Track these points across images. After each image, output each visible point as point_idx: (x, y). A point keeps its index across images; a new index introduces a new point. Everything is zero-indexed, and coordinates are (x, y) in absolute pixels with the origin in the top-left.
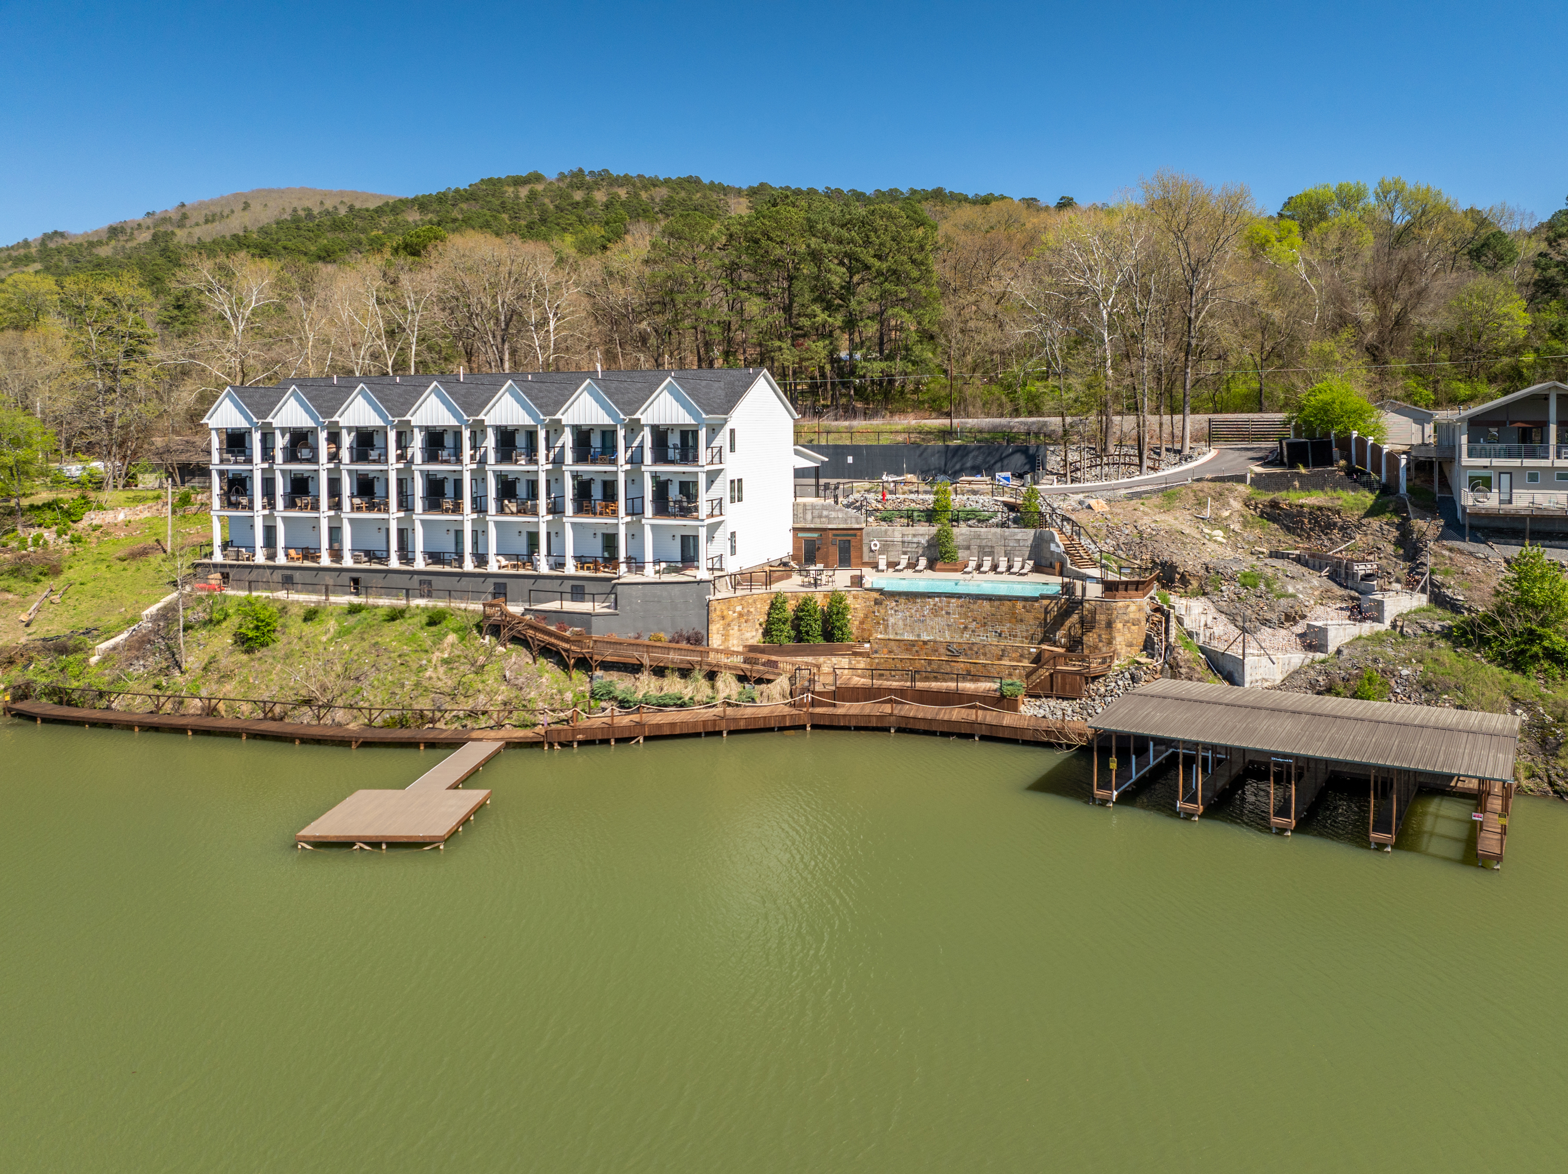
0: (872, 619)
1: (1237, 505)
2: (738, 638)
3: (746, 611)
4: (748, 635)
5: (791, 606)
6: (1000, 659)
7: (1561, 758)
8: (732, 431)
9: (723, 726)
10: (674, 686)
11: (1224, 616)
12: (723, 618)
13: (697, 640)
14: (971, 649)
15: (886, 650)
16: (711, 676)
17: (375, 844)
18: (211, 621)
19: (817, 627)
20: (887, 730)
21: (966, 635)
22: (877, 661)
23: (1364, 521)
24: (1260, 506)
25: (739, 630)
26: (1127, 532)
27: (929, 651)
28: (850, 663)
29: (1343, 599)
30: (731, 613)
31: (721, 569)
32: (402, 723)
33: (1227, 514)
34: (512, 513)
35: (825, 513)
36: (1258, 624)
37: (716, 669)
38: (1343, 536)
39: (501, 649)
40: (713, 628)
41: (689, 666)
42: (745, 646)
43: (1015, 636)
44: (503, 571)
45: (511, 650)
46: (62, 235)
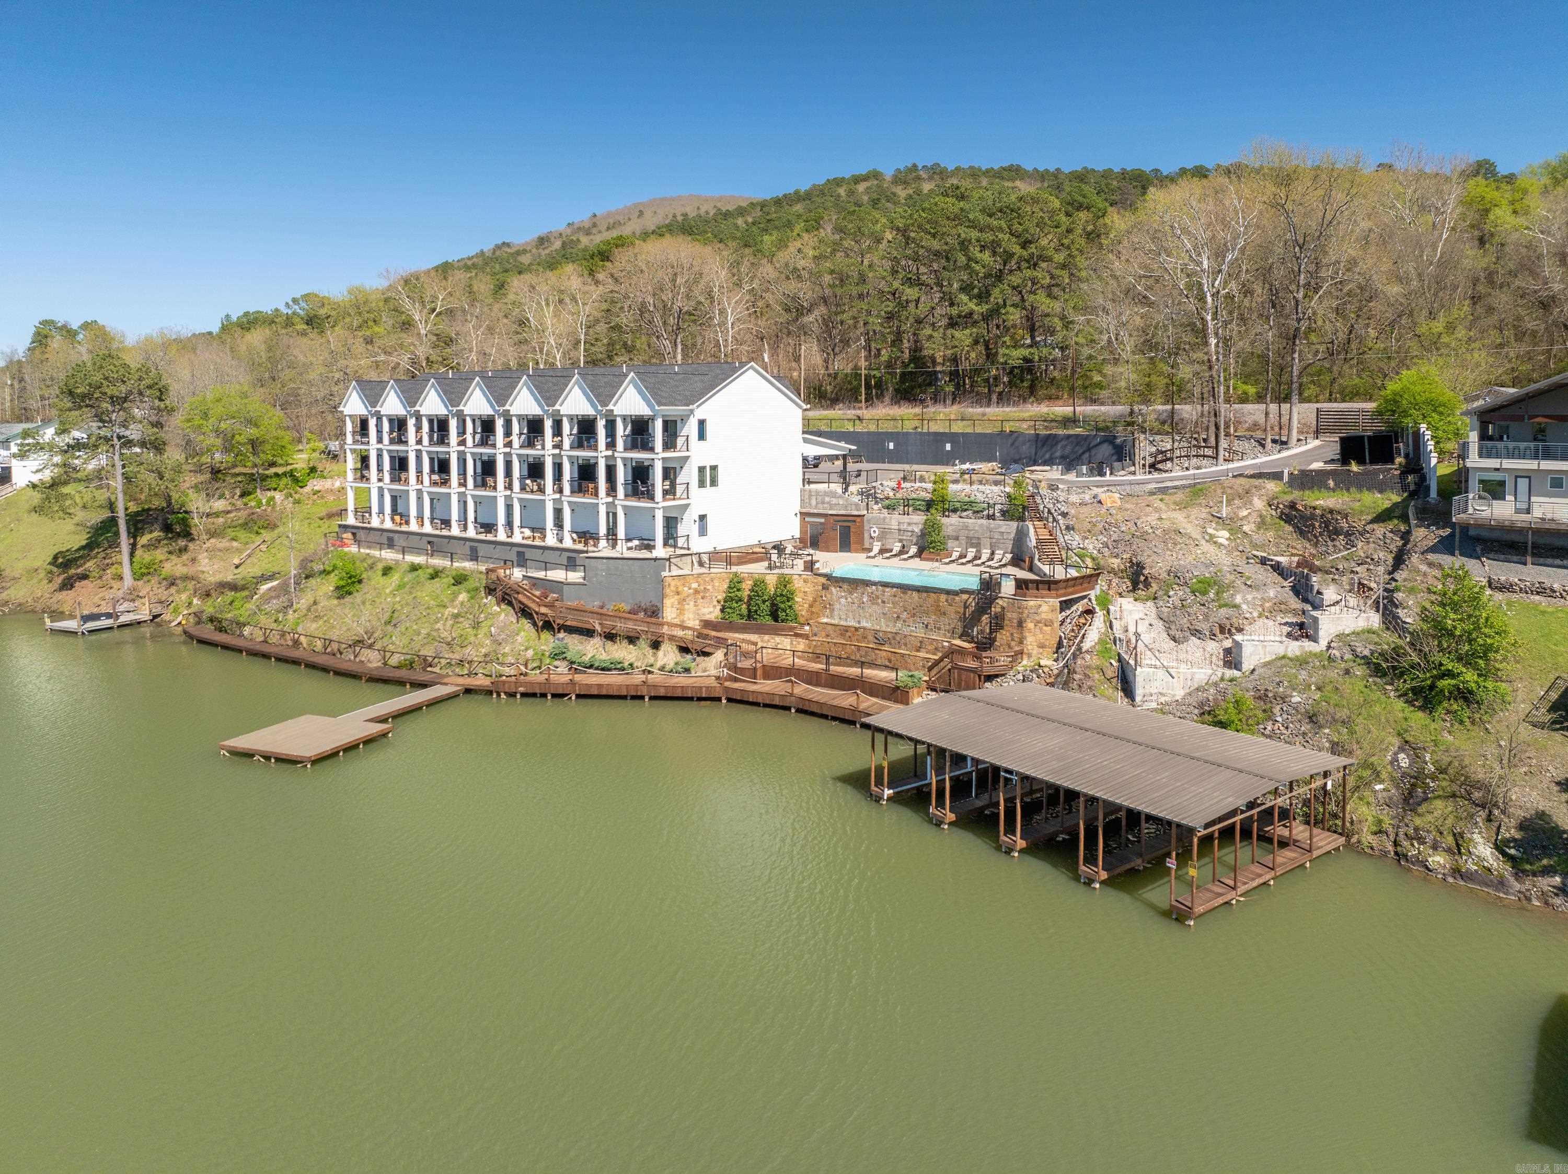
0: (820, 604)
1: (1259, 503)
2: (694, 613)
3: (702, 588)
4: (705, 610)
5: (747, 585)
6: (918, 651)
7: (1419, 815)
8: (702, 423)
9: (644, 691)
10: (622, 652)
11: (1161, 622)
12: (678, 593)
13: (654, 612)
14: (894, 639)
15: (823, 634)
16: (656, 645)
17: (267, 758)
18: (325, 571)
19: (766, 607)
20: (788, 709)
21: (899, 625)
22: (814, 643)
23: (1368, 528)
24: (1281, 506)
25: (695, 606)
26: (1123, 529)
27: (860, 638)
28: (792, 643)
29: (1294, 612)
30: (686, 589)
31: (688, 549)
32: (410, 665)
33: (1245, 513)
34: (532, 491)
35: (827, 499)
36: (1188, 634)
37: (660, 639)
38: (1347, 544)
39: (496, 608)
40: (668, 602)
41: (637, 635)
42: (701, 621)
43: (939, 629)
44: (525, 542)
45: (502, 610)
46: (508, 245)
